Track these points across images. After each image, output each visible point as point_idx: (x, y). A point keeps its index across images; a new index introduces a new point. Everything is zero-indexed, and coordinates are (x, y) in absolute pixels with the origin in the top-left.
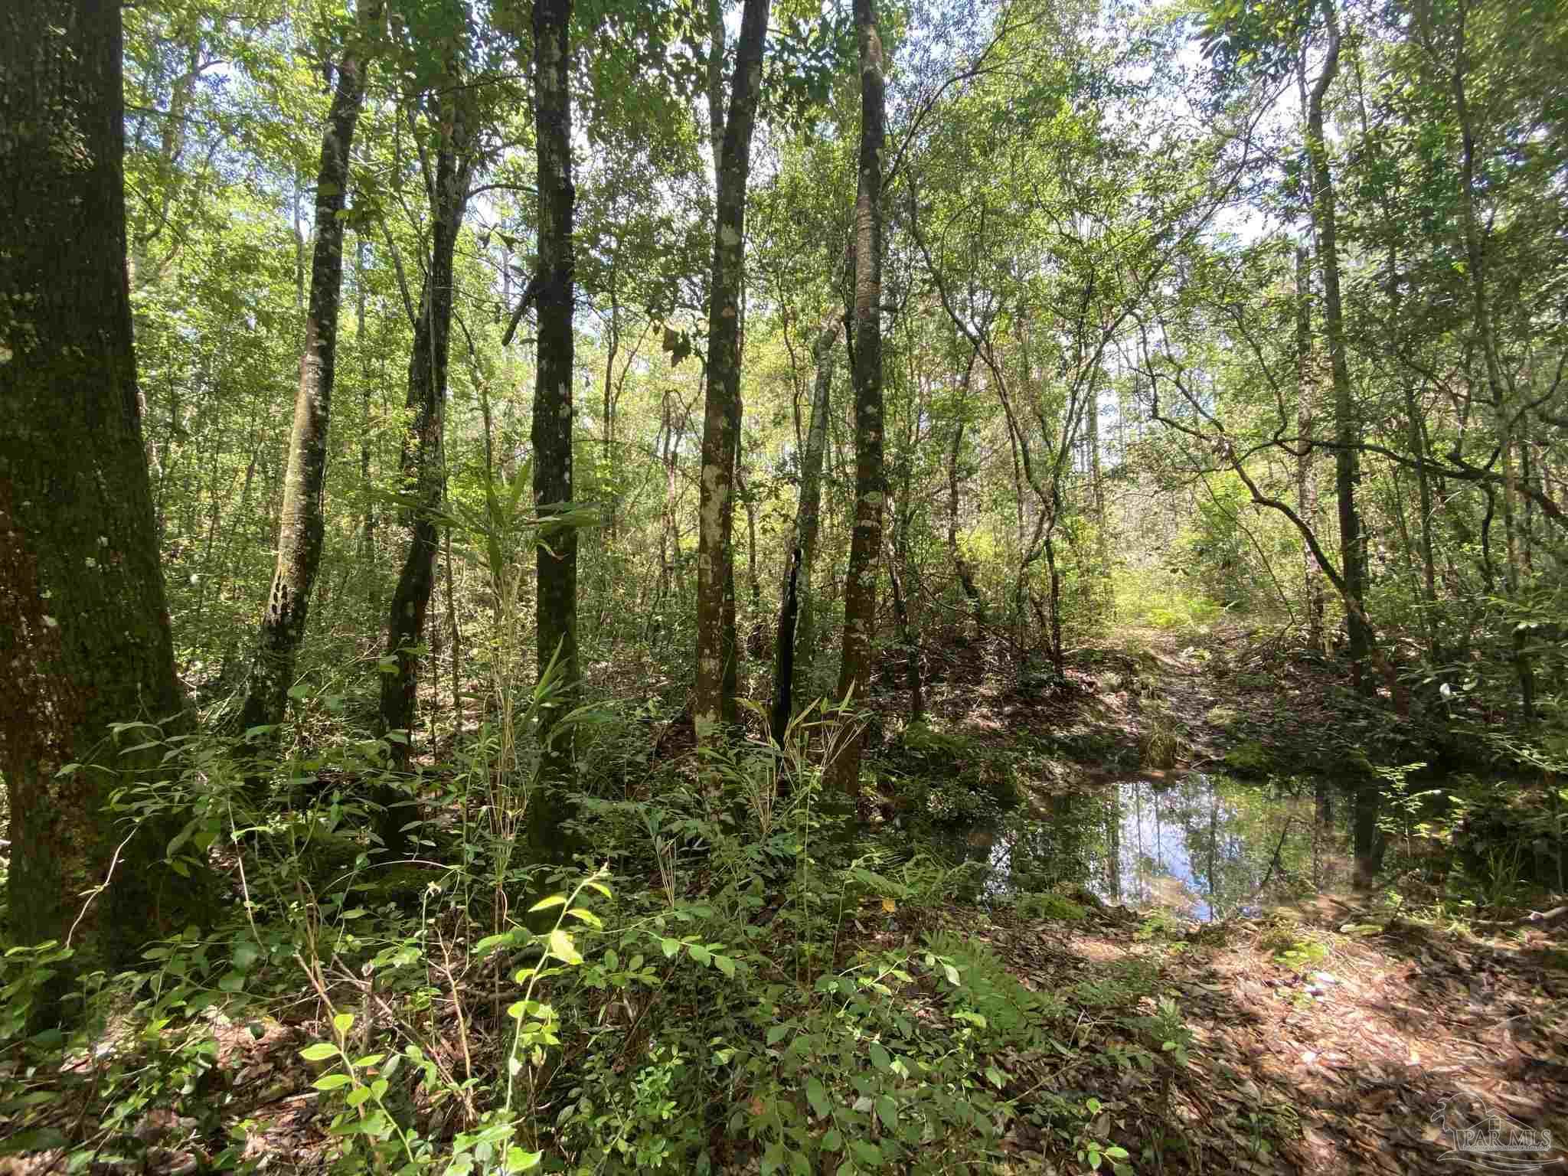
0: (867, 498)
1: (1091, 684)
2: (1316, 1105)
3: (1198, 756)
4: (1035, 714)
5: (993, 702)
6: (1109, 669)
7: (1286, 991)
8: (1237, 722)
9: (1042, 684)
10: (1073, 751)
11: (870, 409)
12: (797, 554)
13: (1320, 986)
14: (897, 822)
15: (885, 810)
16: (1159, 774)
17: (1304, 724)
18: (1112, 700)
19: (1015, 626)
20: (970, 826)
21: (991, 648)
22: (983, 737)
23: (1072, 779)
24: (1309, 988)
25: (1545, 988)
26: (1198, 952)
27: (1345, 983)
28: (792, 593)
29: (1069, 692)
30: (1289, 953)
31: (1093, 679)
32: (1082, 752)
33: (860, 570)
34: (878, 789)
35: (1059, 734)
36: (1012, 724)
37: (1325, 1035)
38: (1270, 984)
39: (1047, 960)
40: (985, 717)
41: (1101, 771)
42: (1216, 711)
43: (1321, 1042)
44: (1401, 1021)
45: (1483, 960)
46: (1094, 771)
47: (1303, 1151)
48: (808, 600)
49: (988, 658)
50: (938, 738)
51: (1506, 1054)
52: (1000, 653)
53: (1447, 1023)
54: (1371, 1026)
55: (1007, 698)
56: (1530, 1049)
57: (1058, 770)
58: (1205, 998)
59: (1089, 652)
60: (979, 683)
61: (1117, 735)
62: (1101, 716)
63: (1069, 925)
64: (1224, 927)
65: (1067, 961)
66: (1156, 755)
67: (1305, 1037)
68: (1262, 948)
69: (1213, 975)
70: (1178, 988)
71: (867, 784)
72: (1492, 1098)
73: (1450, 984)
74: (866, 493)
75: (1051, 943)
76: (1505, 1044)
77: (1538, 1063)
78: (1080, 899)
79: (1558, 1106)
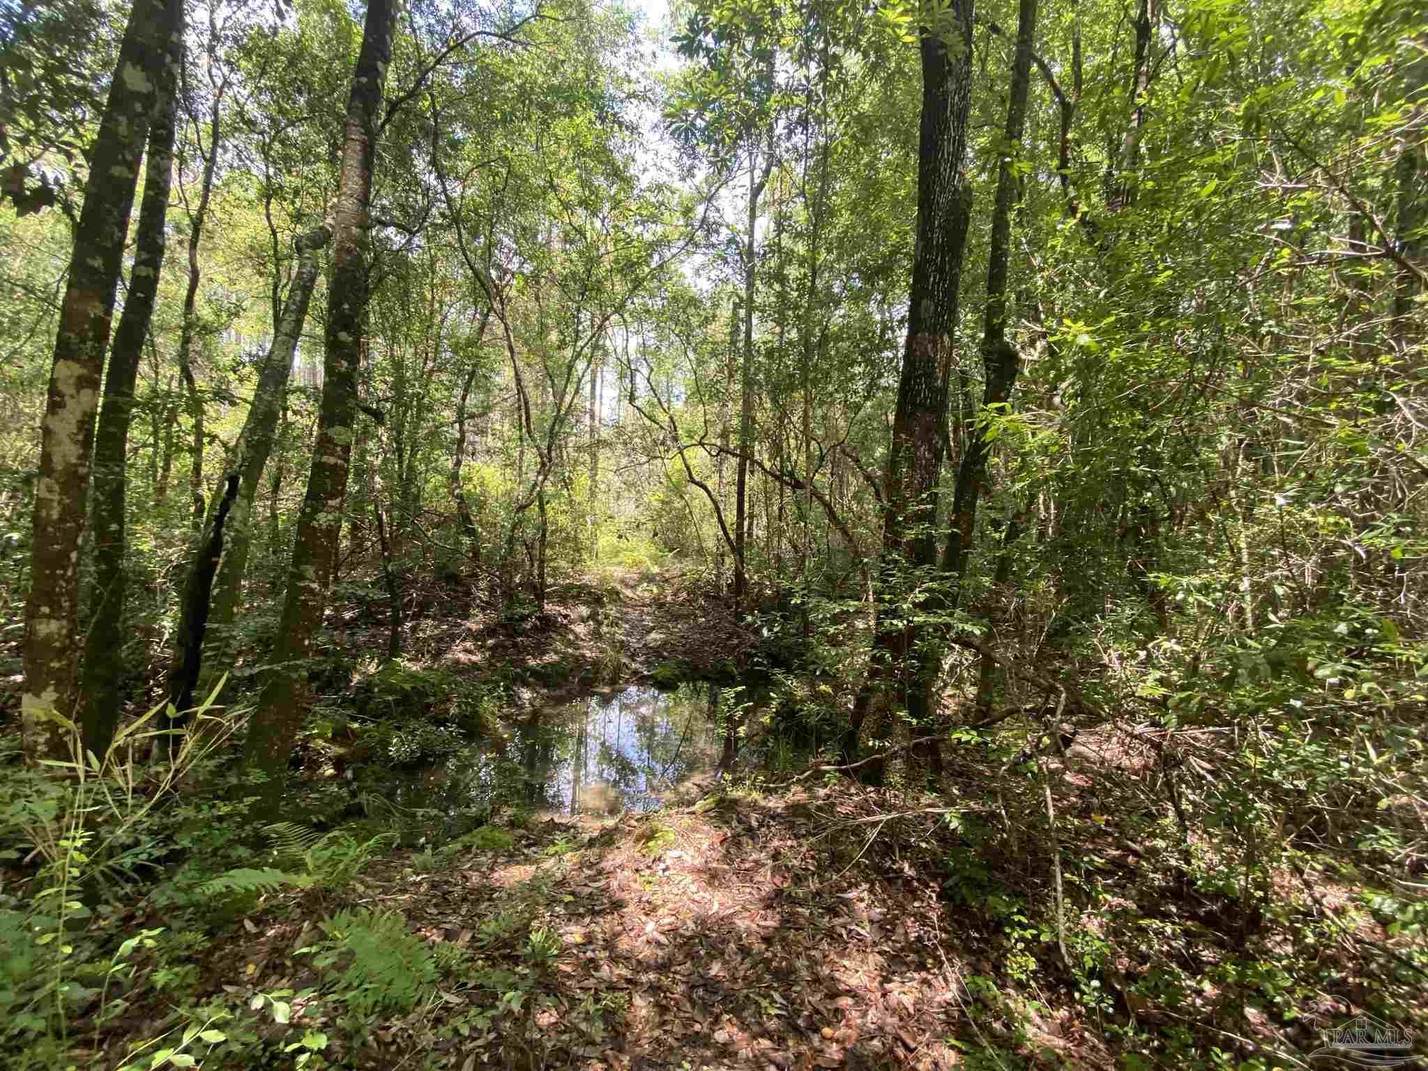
0: (331, 432)
1: (566, 617)
2: (647, 968)
3: (635, 672)
4: (515, 645)
5: (478, 636)
6: (584, 603)
7: (647, 872)
8: (665, 643)
9: (524, 618)
10: (542, 678)
13: (669, 862)
14: (349, 774)
15: (339, 763)
16: (606, 690)
17: (705, 643)
18: (580, 629)
19: (508, 567)
20: (433, 764)
21: (482, 584)
22: (460, 672)
23: (537, 703)
24: (662, 866)
25: (793, 833)
26: (592, 854)
27: (685, 857)
29: (548, 624)
30: (650, 844)
31: (568, 612)
32: (549, 676)
33: (316, 511)
34: (333, 740)
35: (532, 662)
36: (492, 656)
37: (664, 905)
38: (638, 870)
39: (464, 899)
40: (467, 651)
41: (563, 692)
42: (653, 635)
43: (660, 912)
44: (713, 878)
46: (558, 692)
47: (629, 1017)
49: (480, 594)
50: (413, 676)
51: (767, 888)
52: (492, 590)
53: (738, 873)
54: (693, 888)
55: (490, 631)
56: (778, 880)
57: (526, 694)
58: (590, 896)
59: (569, 587)
60: (466, 617)
61: (579, 661)
62: (570, 644)
63: (496, 856)
64: (616, 829)
65: (486, 893)
66: (606, 674)
67: (650, 910)
68: (638, 840)
69: (600, 873)
70: (572, 893)
71: (320, 736)
72: (754, 926)
73: (744, 839)
74: (331, 425)
75: (475, 878)
76: (767, 881)
77: (782, 891)
78: (512, 824)
79: (789, 922)
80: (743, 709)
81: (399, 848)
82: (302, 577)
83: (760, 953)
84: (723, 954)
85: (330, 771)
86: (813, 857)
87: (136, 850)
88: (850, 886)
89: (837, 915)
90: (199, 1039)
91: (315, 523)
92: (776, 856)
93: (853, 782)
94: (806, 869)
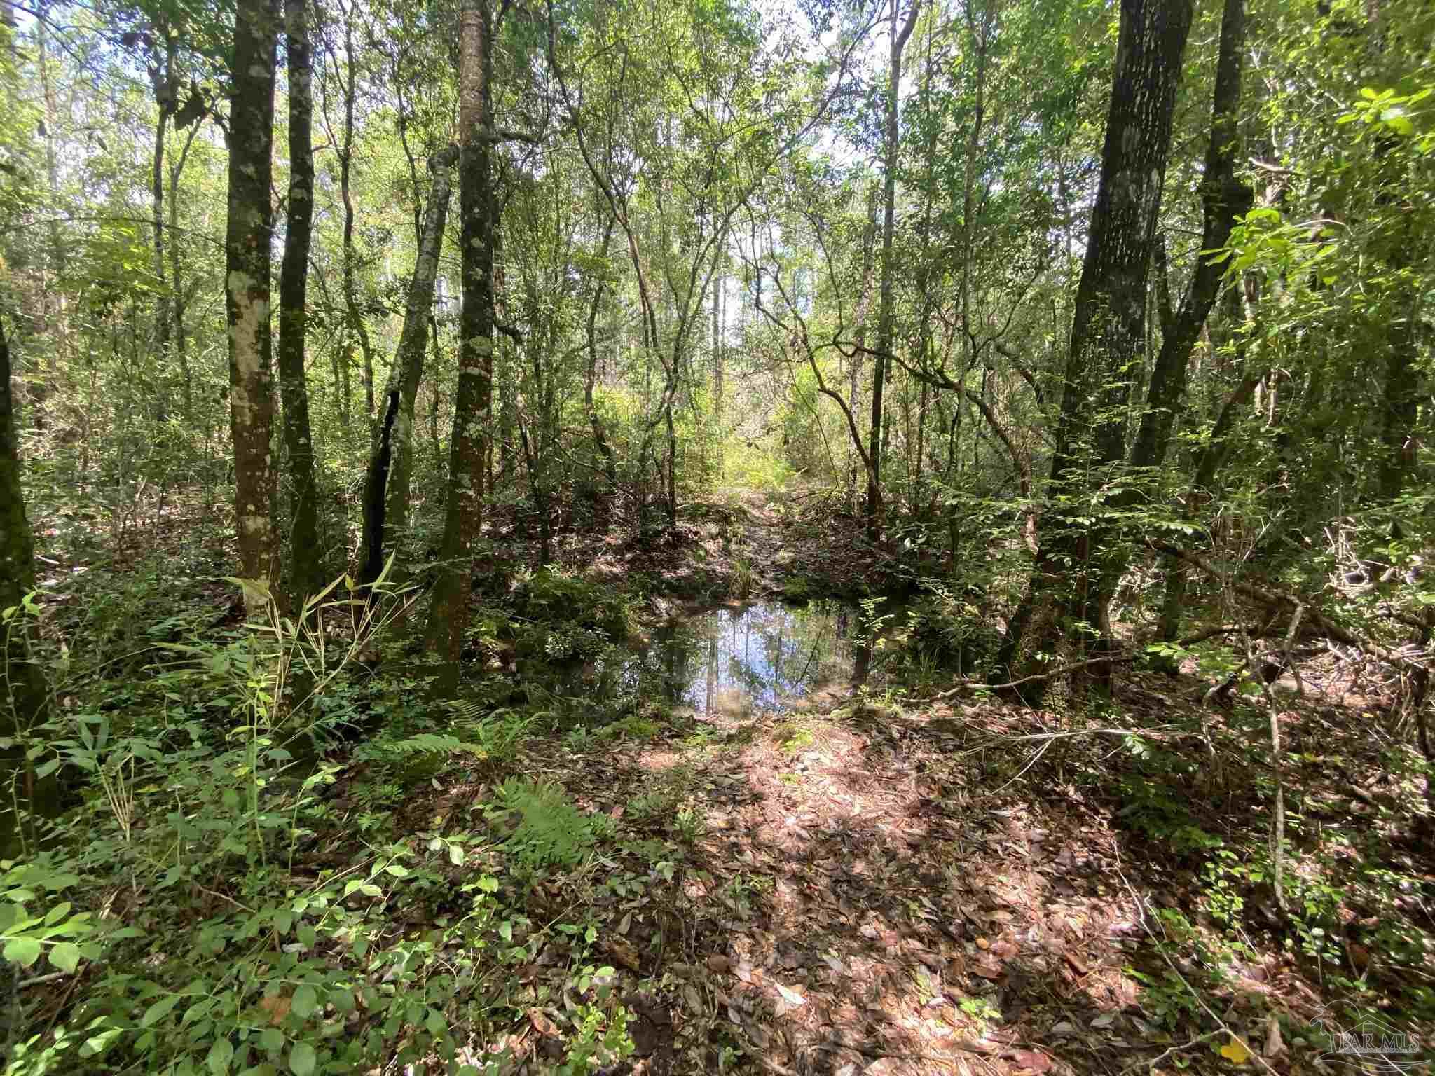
0: (472, 342)
1: (696, 533)
2: (790, 859)
3: (765, 588)
4: (651, 559)
5: (617, 550)
6: (714, 521)
7: (786, 770)
8: (793, 562)
9: (658, 534)
10: (677, 590)
11: (477, 243)
12: (394, 395)
13: (807, 763)
14: (513, 667)
15: (504, 657)
16: (737, 604)
17: (836, 562)
18: (710, 546)
19: (641, 486)
20: (583, 662)
21: (618, 502)
22: (604, 582)
23: (673, 612)
24: (800, 766)
25: (939, 746)
26: (731, 749)
27: (823, 759)
28: (384, 441)
29: (679, 540)
30: (789, 742)
31: (698, 529)
32: (683, 589)
33: (466, 421)
34: (498, 637)
35: (667, 575)
36: (630, 569)
37: (804, 802)
38: (776, 767)
39: (616, 779)
40: (610, 564)
41: (696, 604)
42: (782, 553)
43: (800, 808)
44: (853, 782)
45: (910, 729)
46: (690, 604)
47: (775, 900)
48: (406, 451)
49: (617, 511)
50: (560, 584)
51: (911, 798)
52: (627, 506)
53: (879, 780)
54: (833, 789)
55: (628, 546)
56: (923, 790)
57: (663, 604)
58: (731, 786)
59: (700, 506)
60: (606, 533)
61: (710, 576)
62: (700, 559)
63: (642, 744)
64: (753, 727)
65: (634, 775)
66: (736, 588)
67: (791, 805)
68: (775, 740)
69: (740, 766)
70: (713, 782)
71: (487, 633)
72: (899, 833)
73: (886, 749)
74: (472, 336)
75: (624, 761)
76: (911, 790)
77: (930, 802)
78: (657, 716)
79: (936, 832)
80: (884, 622)
81: (558, 730)
82: (460, 485)
83: (905, 858)
84: (866, 854)
85: (497, 664)
86: (962, 772)
87: (340, 713)
88: (1005, 803)
89: (990, 830)
90: (386, 872)
91: (466, 434)
92: (920, 767)
93: (1005, 703)
94: (955, 783)
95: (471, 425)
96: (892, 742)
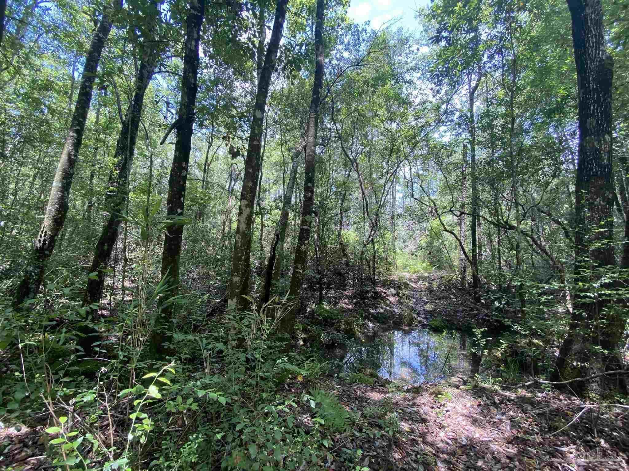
0: (306, 217)
1: (385, 293)
2: (443, 452)
3: (420, 322)
4: (364, 303)
5: (349, 298)
6: (393, 288)
7: (438, 410)
8: (435, 310)
9: (367, 292)
10: (376, 318)
11: (310, 185)
12: (277, 236)
13: (449, 408)
14: (308, 345)
15: (305, 340)
16: (406, 328)
17: (457, 312)
19: (360, 269)
20: (336, 347)
21: (350, 277)
22: (344, 311)
23: (376, 329)
24: (445, 409)
25: (522, 410)
26: (409, 396)
27: (457, 407)
28: (274, 252)
29: (377, 296)
30: (439, 396)
31: (386, 291)
32: (380, 318)
33: (301, 245)
34: (302, 331)
35: (372, 311)
36: (355, 307)
37: (448, 426)
38: (432, 408)
39: (356, 399)
40: (346, 304)
41: (386, 326)
42: (428, 305)
43: (447, 429)
44: (475, 421)
45: (504, 400)
46: (384, 326)
48: (281, 255)
49: (349, 281)
50: (328, 311)
51: (508, 434)
52: (354, 279)
53: (489, 422)
54: (464, 423)
55: (355, 297)
56: (515, 432)
57: (371, 325)
58: (410, 413)
59: (386, 280)
60: (345, 290)
61: (393, 314)
62: (387, 305)
63: (366, 386)
64: (420, 387)
65: (364, 400)
66: (406, 320)
67: (442, 427)
68: (431, 394)
69: (414, 404)
70: (402, 410)
71: (298, 329)
72: (501, 450)
73: (492, 408)
74: (306, 215)
75: (359, 393)
76: (508, 431)
77: (518, 437)
78: (371, 376)
79: (522, 453)
80: (487, 341)
81: (328, 376)
83: (506, 463)
84: (484, 458)
86: (537, 425)
88: (563, 444)
89: (553, 457)
91: (301, 249)
92: (512, 418)
93: (561, 393)
94: (532, 430)
95: (303, 246)
96: (494, 404)
